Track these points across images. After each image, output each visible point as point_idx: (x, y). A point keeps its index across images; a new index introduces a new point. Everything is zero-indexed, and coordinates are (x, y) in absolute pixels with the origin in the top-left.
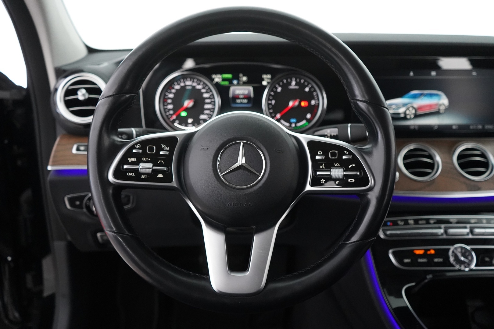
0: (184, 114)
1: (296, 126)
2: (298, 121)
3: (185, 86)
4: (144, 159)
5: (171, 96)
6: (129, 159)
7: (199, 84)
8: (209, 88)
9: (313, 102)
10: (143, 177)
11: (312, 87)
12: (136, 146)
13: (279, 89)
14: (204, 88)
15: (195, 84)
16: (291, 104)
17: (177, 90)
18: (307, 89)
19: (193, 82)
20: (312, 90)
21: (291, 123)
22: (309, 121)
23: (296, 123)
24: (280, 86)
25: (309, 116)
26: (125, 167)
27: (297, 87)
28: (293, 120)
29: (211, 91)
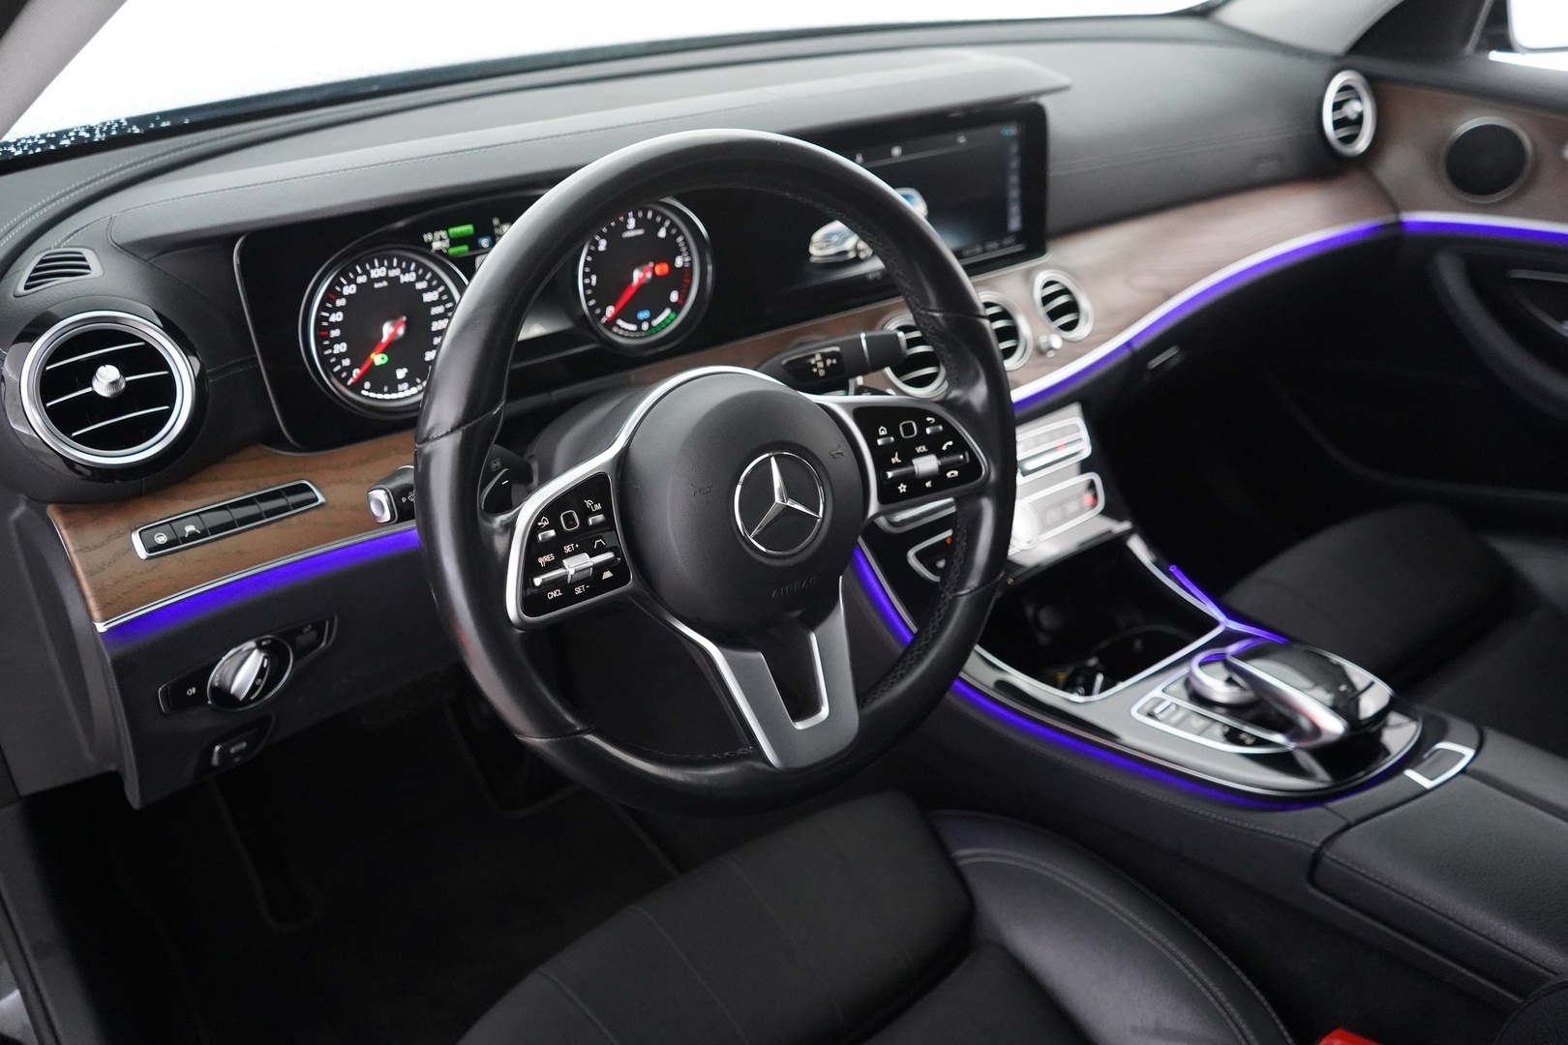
0: (379, 359)
1: (651, 326)
2: (654, 316)
3: (371, 281)
4: (567, 549)
5: (337, 317)
6: (541, 560)
7: (405, 271)
8: (435, 276)
9: (679, 262)
10: (578, 591)
11: (673, 225)
12: (539, 524)
13: (603, 245)
14: (420, 278)
15: (393, 273)
16: (637, 275)
17: (349, 297)
18: (662, 233)
19: (390, 267)
20: (674, 231)
21: (639, 323)
22: (676, 308)
23: (649, 320)
24: (603, 236)
25: (674, 297)
26: (538, 581)
27: (640, 232)
28: (643, 315)
29: (441, 282)
